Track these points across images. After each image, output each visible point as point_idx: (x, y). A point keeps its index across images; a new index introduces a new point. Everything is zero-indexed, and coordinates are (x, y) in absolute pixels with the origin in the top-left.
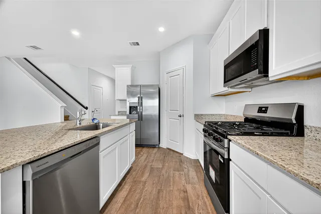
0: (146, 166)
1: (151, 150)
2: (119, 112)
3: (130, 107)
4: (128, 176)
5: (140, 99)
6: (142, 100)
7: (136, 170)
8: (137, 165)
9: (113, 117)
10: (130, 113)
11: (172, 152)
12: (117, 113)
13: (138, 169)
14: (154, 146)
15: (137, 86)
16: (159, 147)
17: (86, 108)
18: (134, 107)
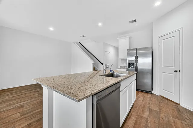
0: (144, 106)
1: (145, 94)
2: (121, 66)
3: (129, 64)
4: (132, 110)
5: (137, 58)
6: (138, 59)
7: (137, 107)
8: (137, 104)
9: (117, 70)
10: (129, 67)
11: (166, 100)
12: (119, 67)
13: (138, 106)
14: (147, 92)
15: (134, 49)
16: (152, 94)
17: (103, 64)
18: (132, 63)
